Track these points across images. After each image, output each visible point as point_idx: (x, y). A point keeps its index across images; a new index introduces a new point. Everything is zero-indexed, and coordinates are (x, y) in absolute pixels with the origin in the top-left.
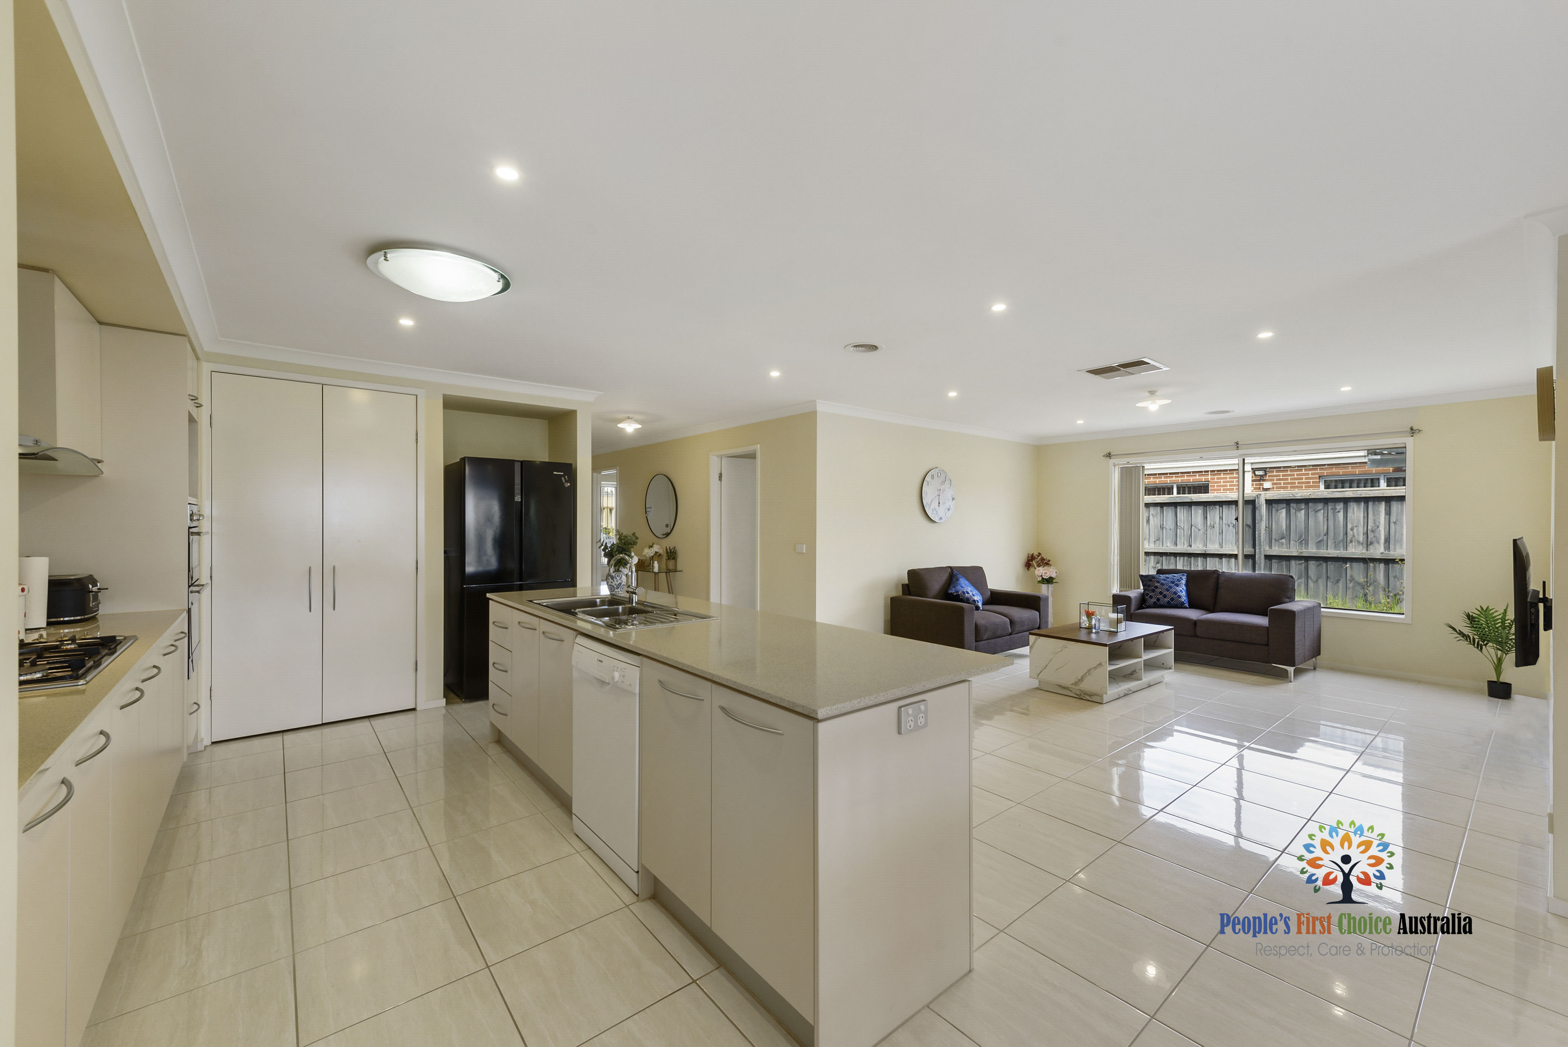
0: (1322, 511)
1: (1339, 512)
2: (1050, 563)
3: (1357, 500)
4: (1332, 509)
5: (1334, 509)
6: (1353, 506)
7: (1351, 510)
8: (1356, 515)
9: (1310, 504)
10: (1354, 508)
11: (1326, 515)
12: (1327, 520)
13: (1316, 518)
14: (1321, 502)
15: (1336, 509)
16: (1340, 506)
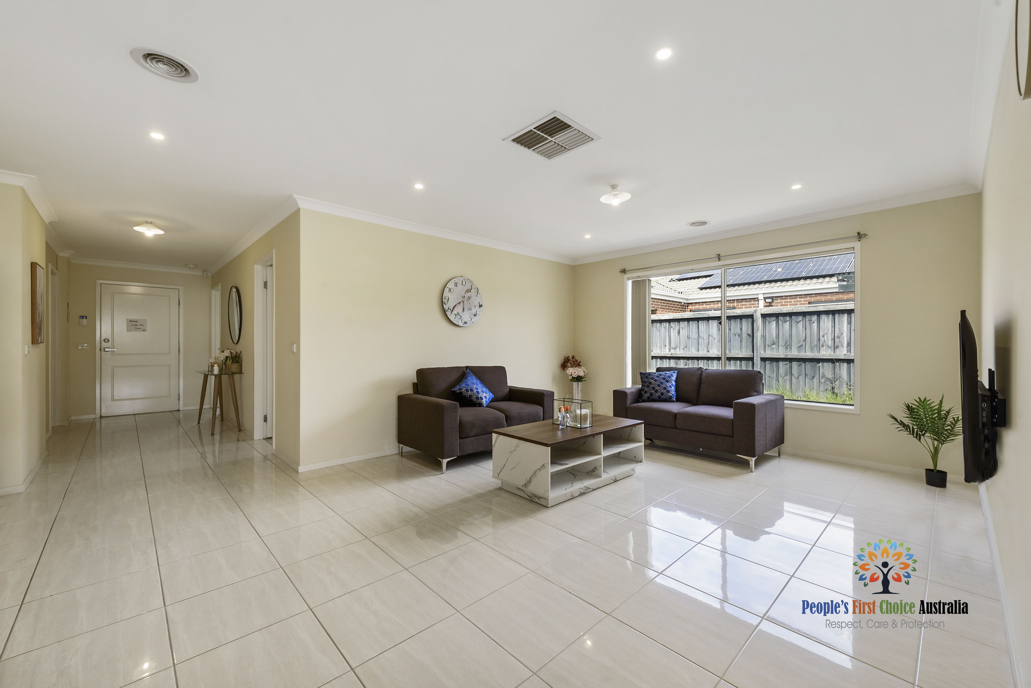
0: (802, 322)
1: (814, 322)
2: (581, 364)
3: (827, 313)
4: (809, 320)
5: (810, 320)
6: (824, 317)
7: (823, 321)
8: (826, 325)
9: (793, 317)
10: (824, 319)
11: (804, 325)
12: (805, 329)
13: (797, 327)
14: (801, 315)
15: (812, 320)
16: (815, 318)
